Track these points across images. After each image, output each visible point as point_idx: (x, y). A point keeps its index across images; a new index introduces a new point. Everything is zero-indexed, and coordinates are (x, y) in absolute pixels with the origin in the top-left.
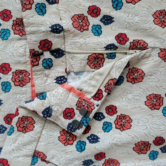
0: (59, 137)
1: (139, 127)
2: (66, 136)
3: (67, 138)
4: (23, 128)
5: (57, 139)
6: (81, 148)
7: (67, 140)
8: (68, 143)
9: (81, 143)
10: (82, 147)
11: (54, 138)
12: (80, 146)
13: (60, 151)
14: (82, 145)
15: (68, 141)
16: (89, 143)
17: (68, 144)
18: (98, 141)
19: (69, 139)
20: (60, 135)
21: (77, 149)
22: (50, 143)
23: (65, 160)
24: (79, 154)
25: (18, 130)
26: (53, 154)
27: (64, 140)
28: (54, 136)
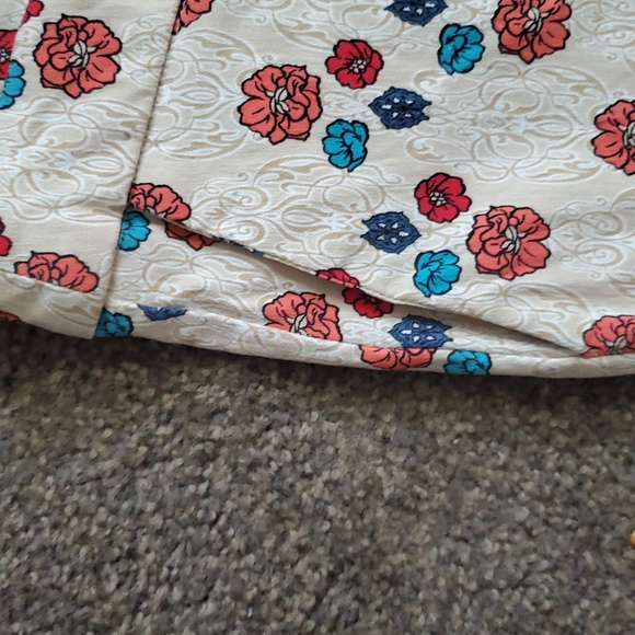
0: (239, 109)
1: (603, 38)
2: (271, 98)
3: (279, 107)
4: (68, 73)
5: (234, 117)
6: (349, 152)
7: (279, 119)
8: (284, 130)
9: (347, 131)
10: (353, 149)
11: (216, 115)
12: (344, 144)
13: (251, 176)
14: (349, 138)
15: (286, 120)
16: (381, 126)
17: (287, 136)
18: (423, 114)
19: (286, 114)
20: (245, 98)
21: (331, 155)
22: (202, 145)
23: (283, 209)
24: (344, 177)
25: (45, 82)
26: (221, 191)
27: (268, 118)
28: (217, 109)
